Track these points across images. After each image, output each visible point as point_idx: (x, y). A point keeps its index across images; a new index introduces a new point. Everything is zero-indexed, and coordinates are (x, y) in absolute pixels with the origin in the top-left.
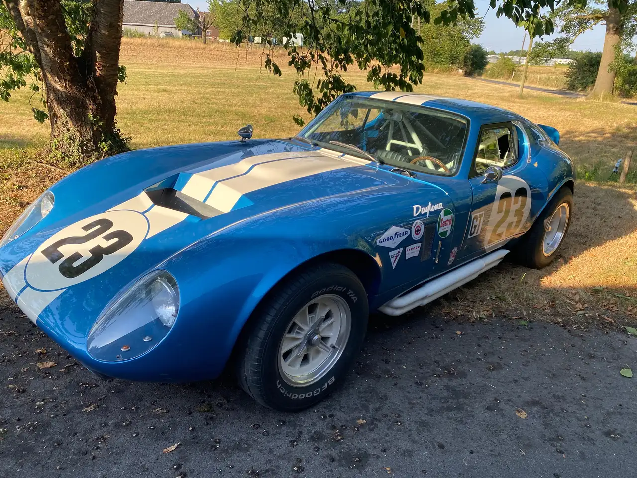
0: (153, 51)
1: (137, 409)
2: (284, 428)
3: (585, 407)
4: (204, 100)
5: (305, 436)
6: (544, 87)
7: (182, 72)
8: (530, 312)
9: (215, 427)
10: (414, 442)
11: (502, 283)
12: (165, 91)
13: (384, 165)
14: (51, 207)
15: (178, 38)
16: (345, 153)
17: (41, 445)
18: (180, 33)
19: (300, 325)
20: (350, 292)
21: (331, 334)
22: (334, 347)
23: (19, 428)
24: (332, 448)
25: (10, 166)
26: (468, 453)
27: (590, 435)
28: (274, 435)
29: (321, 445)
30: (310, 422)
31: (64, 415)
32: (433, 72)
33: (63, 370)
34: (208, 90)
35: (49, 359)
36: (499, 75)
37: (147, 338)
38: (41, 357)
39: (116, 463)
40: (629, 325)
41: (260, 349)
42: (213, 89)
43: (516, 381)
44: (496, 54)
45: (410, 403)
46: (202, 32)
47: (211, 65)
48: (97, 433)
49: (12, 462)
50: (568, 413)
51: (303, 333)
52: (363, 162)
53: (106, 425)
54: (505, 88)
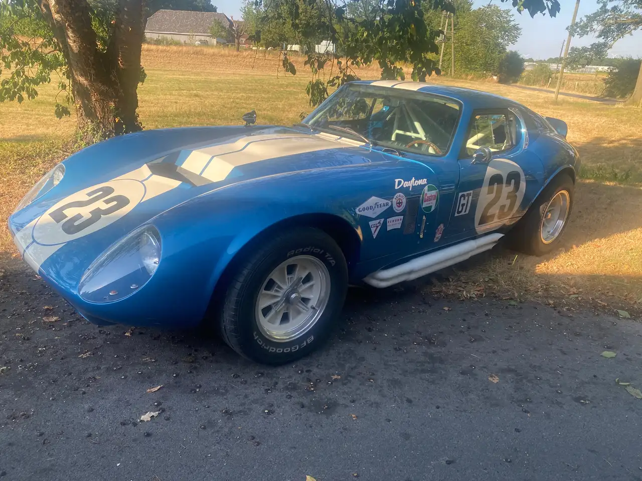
0: (187, 58)
1: (128, 357)
2: (262, 379)
3: (560, 376)
4: (234, 105)
5: (280, 385)
6: (581, 94)
7: (214, 78)
8: (522, 294)
9: (197, 375)
10: (384, 396)
11: (497, 267)
12: (196, 96)
13: (377, 147)
14: (62, 177)
15: (212, 46)
16: (341, 136)
17: (39, 381)
18: (214, 41)
19: (279, 283)
20: (328, 255)
21: (311, 296)
22: (314, 308)
23: (20, 367)
24: (304, 397)
25: (39, 155)
26: (434, 408)
27: (559, 399)
28: (251, 384)
29: (294, 394)
30: (287, 375)
31: (62, 359)
32: (466, 79)
33: (66, 324)
34: (239, 95)
35: (54, 314)
36: (535, 82)
37: (134, 285)
38: (47, 313)
39: (103, 399)
40: (623, 309)
41: (237, 300)
42: (244, 95)
43: (494, 352)
44: (533, 62)
45: (385, 364)
46: (236, 40)
47: (242, 72)
48: (90, 375)
49: (11, 393)
50: (541, 381)
51: (283, 292)
52: (357, 144)
53: (99, 368)
54: (541, 94)
